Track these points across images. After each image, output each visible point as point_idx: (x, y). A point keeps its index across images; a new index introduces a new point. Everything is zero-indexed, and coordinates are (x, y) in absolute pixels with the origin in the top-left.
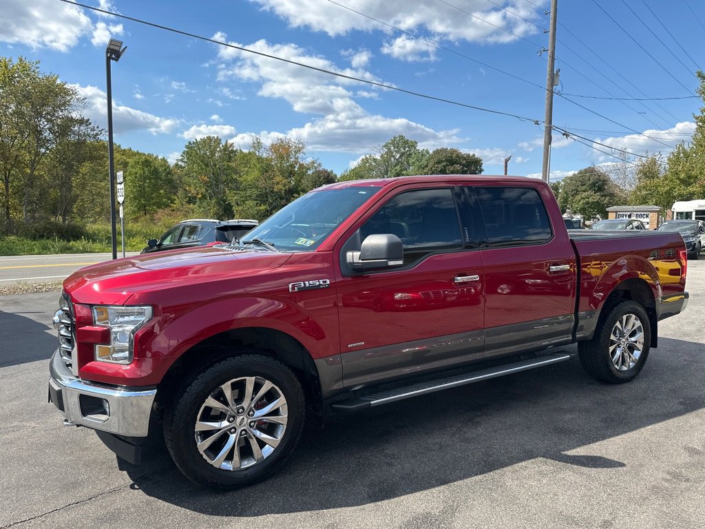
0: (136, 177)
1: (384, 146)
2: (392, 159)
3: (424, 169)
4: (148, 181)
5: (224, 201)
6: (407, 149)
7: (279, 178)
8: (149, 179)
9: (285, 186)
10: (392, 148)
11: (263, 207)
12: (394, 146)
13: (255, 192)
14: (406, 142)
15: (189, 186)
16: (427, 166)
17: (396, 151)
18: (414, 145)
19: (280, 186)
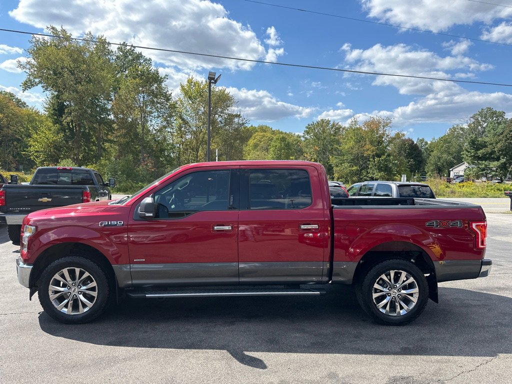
0: (276, 148)
1: (472, 117)
2: (480, 127)
3: (499, 136)
4: (283, 151)
5: (328, 163)
6: (495, 119)
7: (368, 146)
8: (284, 149)
9: (373, 151)
10: (480, 118)
11: (355, 168)
12: (482, 117)
13: (351, 157)
14: (494, 113)
15: (307, 153)
16: (502, 134)
17: (483, 121)
18: (502, 115)
19: (369, 152)
